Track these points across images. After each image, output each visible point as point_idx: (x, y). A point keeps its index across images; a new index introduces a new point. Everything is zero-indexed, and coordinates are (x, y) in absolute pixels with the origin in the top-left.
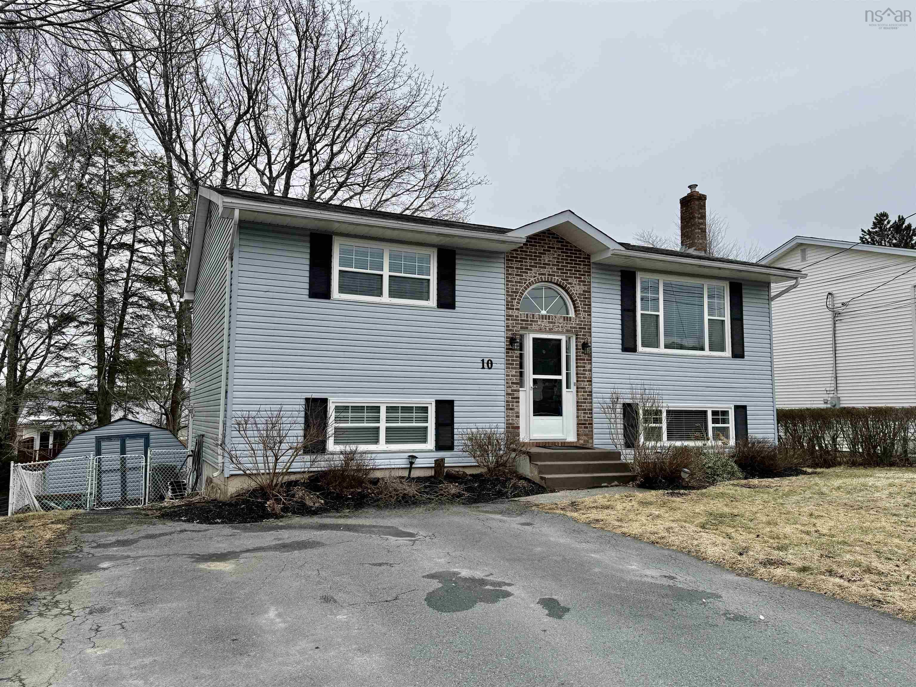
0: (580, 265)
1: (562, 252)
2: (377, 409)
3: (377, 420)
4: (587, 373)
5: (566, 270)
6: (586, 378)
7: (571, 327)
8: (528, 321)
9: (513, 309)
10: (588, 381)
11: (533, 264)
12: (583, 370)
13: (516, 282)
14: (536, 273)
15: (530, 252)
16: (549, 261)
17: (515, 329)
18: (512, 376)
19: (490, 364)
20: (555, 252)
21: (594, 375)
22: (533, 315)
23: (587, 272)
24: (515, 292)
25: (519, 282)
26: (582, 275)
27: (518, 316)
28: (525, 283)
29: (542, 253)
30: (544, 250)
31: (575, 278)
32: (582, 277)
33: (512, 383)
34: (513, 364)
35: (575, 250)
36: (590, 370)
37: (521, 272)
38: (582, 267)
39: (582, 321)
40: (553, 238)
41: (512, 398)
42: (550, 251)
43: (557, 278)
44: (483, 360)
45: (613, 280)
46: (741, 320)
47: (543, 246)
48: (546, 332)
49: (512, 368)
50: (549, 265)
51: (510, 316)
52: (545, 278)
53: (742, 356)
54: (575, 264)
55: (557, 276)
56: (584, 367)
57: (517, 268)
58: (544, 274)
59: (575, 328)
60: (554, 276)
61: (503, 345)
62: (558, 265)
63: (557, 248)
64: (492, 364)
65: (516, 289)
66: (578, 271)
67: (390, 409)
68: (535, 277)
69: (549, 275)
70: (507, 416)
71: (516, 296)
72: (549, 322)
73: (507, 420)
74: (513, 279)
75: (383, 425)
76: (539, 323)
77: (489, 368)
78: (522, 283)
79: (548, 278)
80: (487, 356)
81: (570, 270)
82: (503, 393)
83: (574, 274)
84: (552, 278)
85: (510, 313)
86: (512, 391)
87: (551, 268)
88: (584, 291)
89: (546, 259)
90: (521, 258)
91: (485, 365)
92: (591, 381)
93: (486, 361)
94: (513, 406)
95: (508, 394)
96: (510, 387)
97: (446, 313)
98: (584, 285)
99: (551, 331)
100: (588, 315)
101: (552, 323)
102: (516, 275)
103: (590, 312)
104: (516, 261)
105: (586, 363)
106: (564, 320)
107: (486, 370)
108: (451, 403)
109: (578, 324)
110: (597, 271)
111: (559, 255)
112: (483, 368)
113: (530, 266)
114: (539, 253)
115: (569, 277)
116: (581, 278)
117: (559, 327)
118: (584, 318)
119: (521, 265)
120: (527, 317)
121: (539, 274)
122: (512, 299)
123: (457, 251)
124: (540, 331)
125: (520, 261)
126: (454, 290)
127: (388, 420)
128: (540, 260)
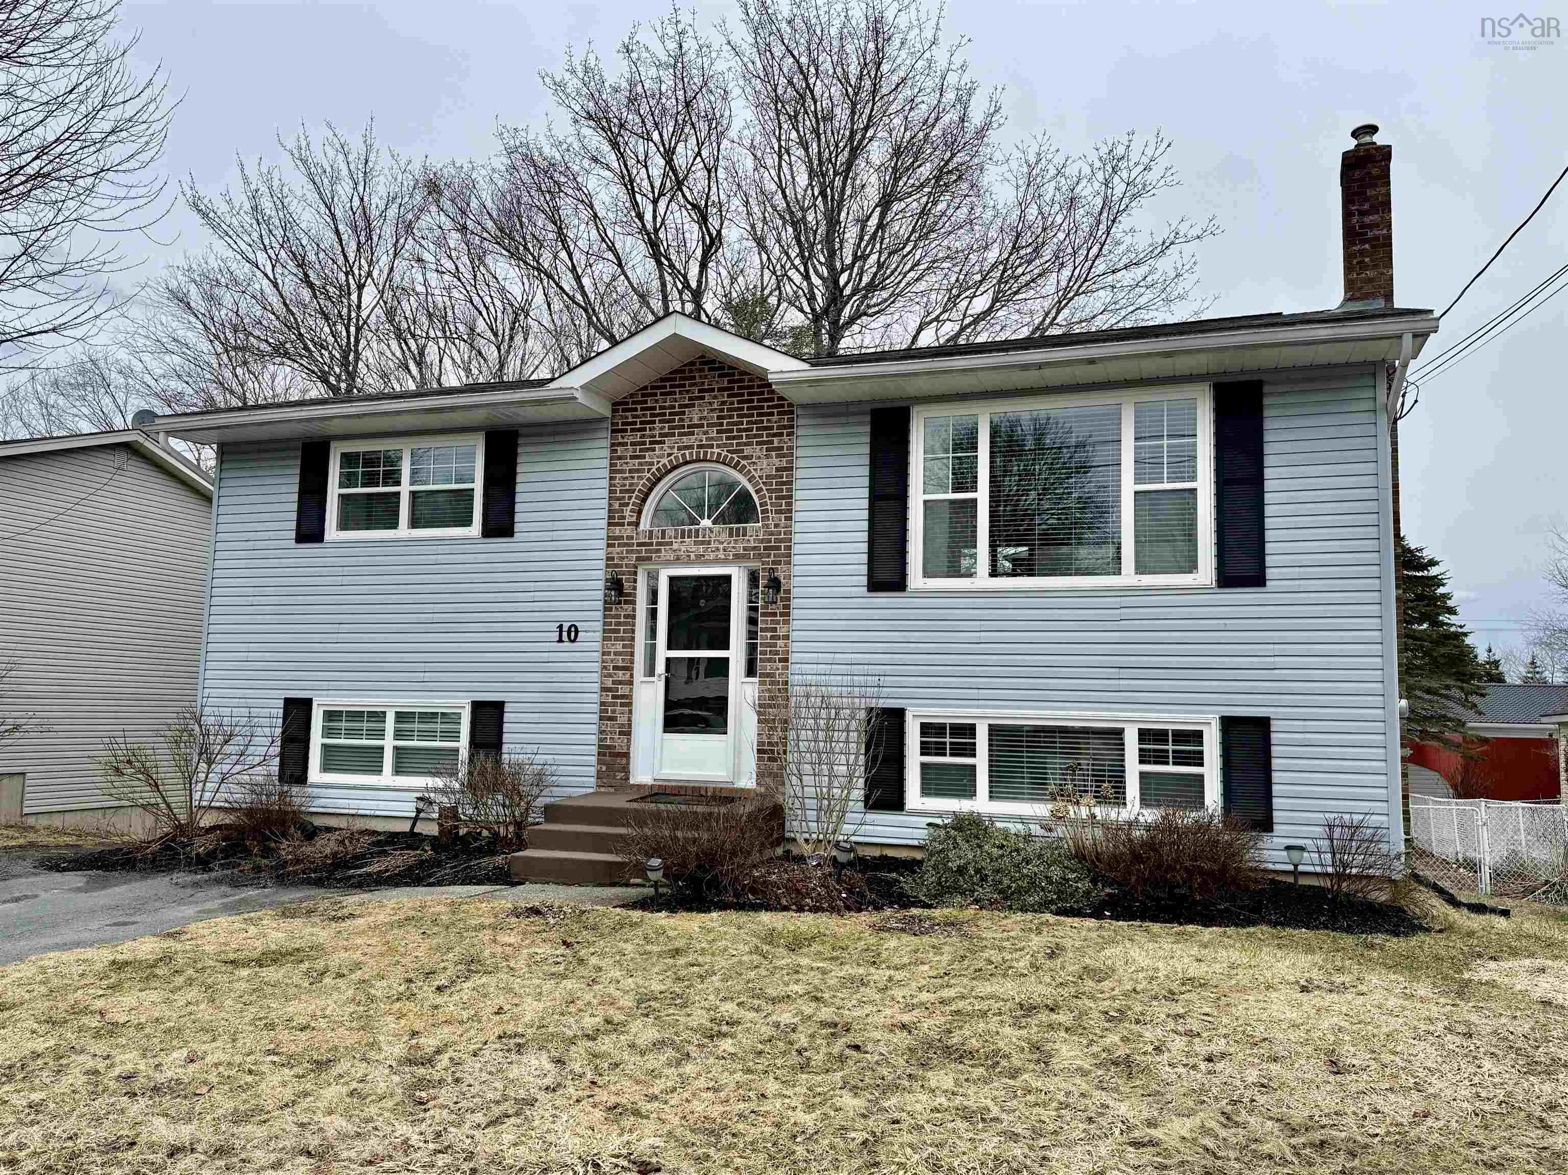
0: (772, 414)
1: (729, 396)
2: (379, 716)
3: (380, 734)
4: (780, 643)
5: (739, 430)
6: (777, 653)
7: (745, 549)
8: (651, 544)
9: (623, 525)
10: (780, 660)
11: (666, 431)
12: (772, 637)
13: (630, 471)
14: (672, 448)
15: (661, 408)
16: (701, 419)
17: (625, 561)
18: (616, 654)
19: (571, 633)
20: (715, 397)
21: (795, 647)
22: (663, 532)
23: (785, 427)
24: (627, 491)
25: (638, 471)
26: (775, 435)
27: (632, 538)
28: (649, 470)
29: (686, 406)
30: (690, 399)
31: (758, 443)
32: (775, 440)
33: (615, 668)
34: (618, 631)
35: (759, 387)
36: (787, 637)
37: (641, 450)
38: (775, 418)
39: (772, 534)
40: (710, 369)
41: (614, 697)
42: (703, 398)
43: (716, 450)
44: (561, 627)
45: (852, 435)
46: (1258, 481)
47: (688, 392)
48: (689, 563)
49: (616, 639)
50: (702, 426)
51: (616, 538)
52: (691, 454)
53: (1258, 579)
54: (759, 415)
55: (718, 446)
56: (775, 630)
57: (632, 444)
58: (691, 447)
59: (754, 548)
60: (712, 446)
61: (600, 595)
62: (721, 424)
63: (720, 390)
64: (577, 632)
65: (631, 485)
66: (766, 428)
67: (401, 717)
68: (669, 455)
69: (700, 447)
70: (601, 732)
71: (630, 498)
72: (696, 543)
73: (601, 740)
74: (625, 467)
75: (389, 743)
76: (675, 546)
77: (574, 641)
78: (643, 471)
79: (698, 453)
80: (567, 619)
81: (746, 430)
82: (596, 687)
83: (755, 436)
84: (706, 453)
85: (617, 533)
86: (614, 682)
87: (705, 433)
88: (777, 470)
89: (694, 415)
90: (641, 423)
91: (565, 634)
92: (786, 660)
93: (565, 629)
94: (614, 712)
95: (604, 689)
96: (610, 676)
97: (499, 544)
98: (778, 456)
99: (700, 560)
100: (787, 519)
101: (703, 543)
102: (632, 457)
103: (790, 511)
104: (632, 430)
105: (778, 622)
106: (731, 535)
107: (567, 645)
108: (498, 707)
109: (762, 541)
110: (811, 422)
111: (723, 403)
112: (560, 640)
113: (661, 435)
114: (680, 406)
115: (746, 444)
116: (772, 442)
117: (718, 549)
118: (776, 526)
119: (643, 436)
120: (650, 538)
121: (679, 449)
122: (621, 504)
123: (522, 431)
124: (678, 561)
125: (639, 430)
126: (513, 503)
127: (398, 735)
128: (682, 420)
